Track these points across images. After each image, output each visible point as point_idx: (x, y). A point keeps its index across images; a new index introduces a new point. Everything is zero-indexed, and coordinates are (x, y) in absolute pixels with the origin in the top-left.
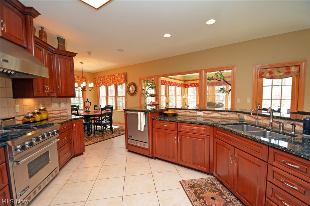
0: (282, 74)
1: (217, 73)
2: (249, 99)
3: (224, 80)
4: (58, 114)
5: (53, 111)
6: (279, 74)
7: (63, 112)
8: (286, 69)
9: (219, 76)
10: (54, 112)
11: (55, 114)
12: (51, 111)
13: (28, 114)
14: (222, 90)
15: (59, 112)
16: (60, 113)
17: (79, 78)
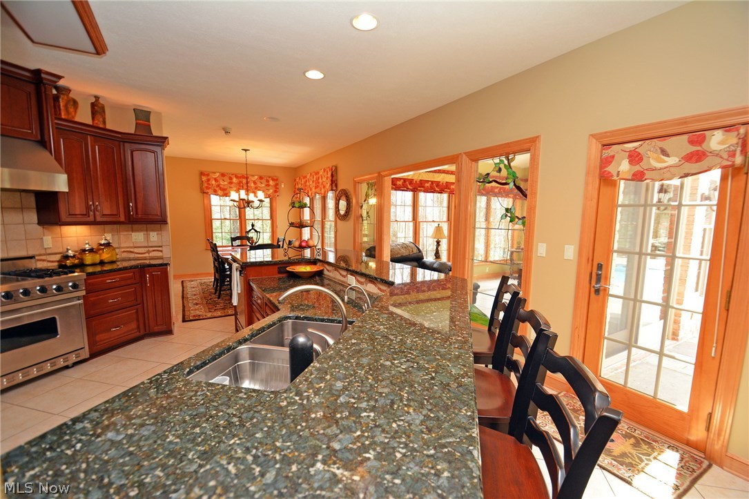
0: (672, 161)
1: (499, 164)
2: (573, 246)
3: (515, 185)
4: (144, 253)
5: (135, 247)
6: (665, 162)
7: (154, 251)
8: (691, 142)
9: (504, 172)
10: (136, 250)
11: (139, 253)
12: (131, 247)
13: (68, 251)
14: (509, 215)
15: (147, 249)
16: (149, 252)
17: (264, 181)
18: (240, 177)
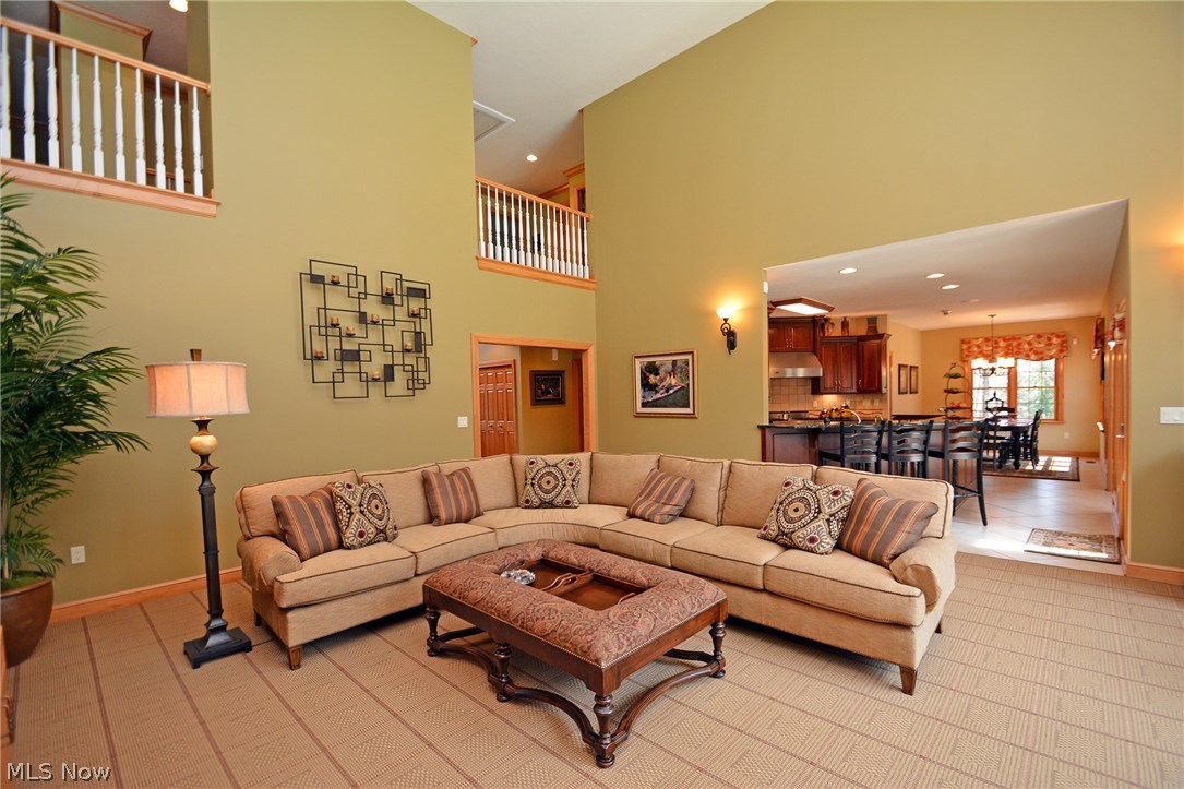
4: (870, 414)
5: (865, 410)
11: (867, 414)
17: (1044, 340)
18: (1009, 340)
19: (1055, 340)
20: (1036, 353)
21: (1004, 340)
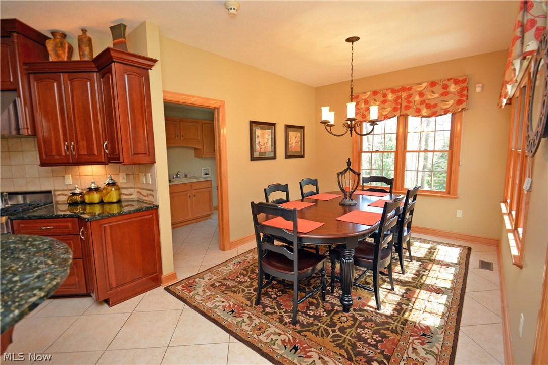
13: (76, 189)
17: (439, 89)
18: (399, 91)
19: (453, 88)
20: (428, 106)
21: (393, 91)
